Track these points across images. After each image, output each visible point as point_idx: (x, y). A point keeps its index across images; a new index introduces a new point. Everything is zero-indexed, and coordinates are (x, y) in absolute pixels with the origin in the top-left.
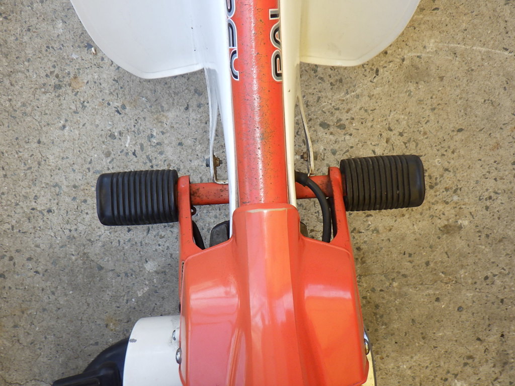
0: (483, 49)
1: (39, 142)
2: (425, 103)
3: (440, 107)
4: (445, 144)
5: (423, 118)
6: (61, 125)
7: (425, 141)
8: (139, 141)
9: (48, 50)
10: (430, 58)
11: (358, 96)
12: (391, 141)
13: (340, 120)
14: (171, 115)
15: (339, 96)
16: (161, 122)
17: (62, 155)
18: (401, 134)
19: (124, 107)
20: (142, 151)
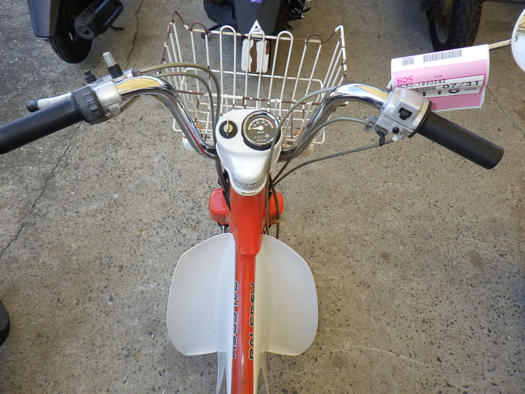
0: (378, 350)
1: (108, 390)
2: (346, 380)
3: (355, 384)
5: (345, 390)
6: (124, 380)
9: (127, 334)
10: (347, 353)
11: (305, 374)
13: (294, 388)
14: (192, 378)
15: (293, 373)
16: (185, 382)
19: (164, 371)
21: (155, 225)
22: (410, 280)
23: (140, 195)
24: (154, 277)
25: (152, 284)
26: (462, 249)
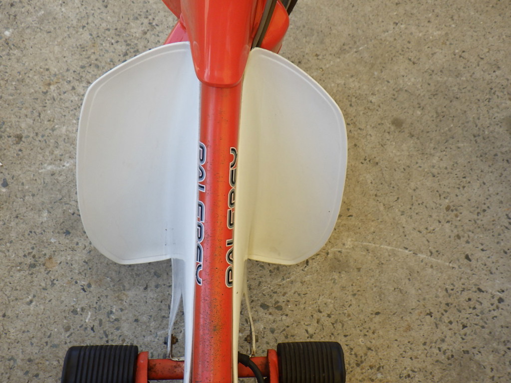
0: (389, 248)
1: (4, 316)
2: (347, 289)
3: (359, 293)
4: (366, 326)
5: (347, 302)
6: (28, 300)
7: (350, 322)
8: (99, 317)
9: (31, 234)
10: (348, 253)
11: (292, 282)
12: (321, 321)
13: (278, 302)
14: (131, 294)
15: (276, 282)
16: (121, 300)
17: (23, 328)
18: (329, 316)
19: (89, 285)
20: (100, 326)
21: (70, 76)
22: (431, 154)
23: (45, 33)
24: (70, 152)
25: (68, 162)
26: (496, 115)
